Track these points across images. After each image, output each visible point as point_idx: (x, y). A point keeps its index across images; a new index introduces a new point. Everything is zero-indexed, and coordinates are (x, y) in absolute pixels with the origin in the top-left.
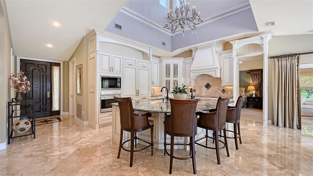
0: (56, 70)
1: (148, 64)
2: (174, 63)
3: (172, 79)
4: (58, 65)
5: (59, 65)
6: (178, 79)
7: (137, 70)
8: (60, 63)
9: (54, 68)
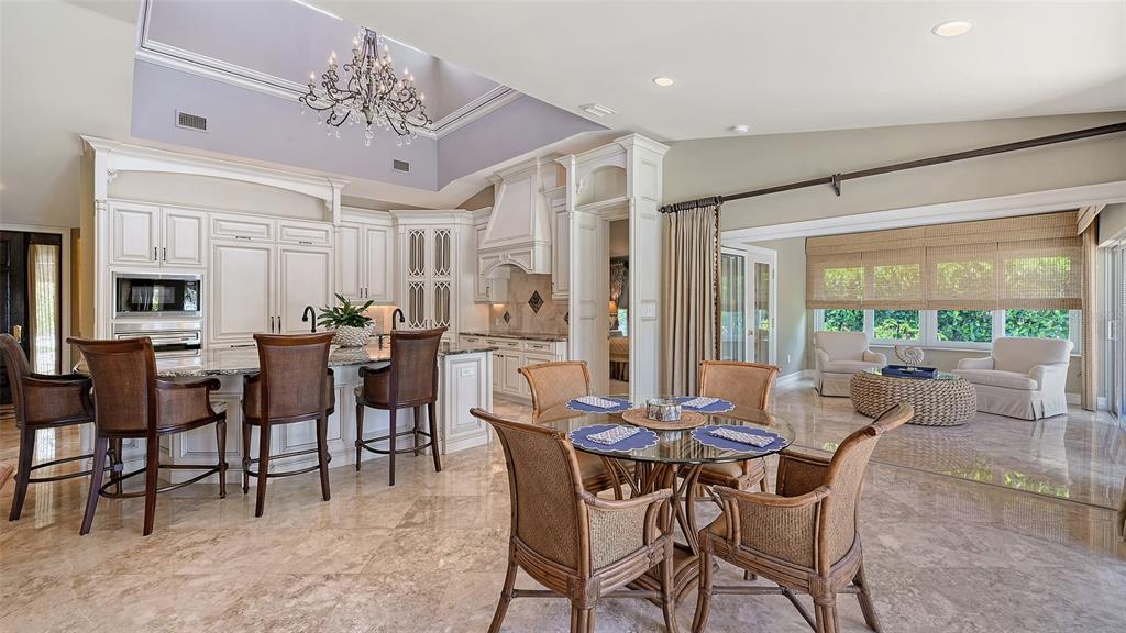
0: (45, 257)
1: (327, 235)
2: (439, 227)
3: (429, 278)
4: (53, 240)
5: (57, 240)
6: (451, 279)
7: (272, 255)
8: (60, 235)
9: (35, 250)
